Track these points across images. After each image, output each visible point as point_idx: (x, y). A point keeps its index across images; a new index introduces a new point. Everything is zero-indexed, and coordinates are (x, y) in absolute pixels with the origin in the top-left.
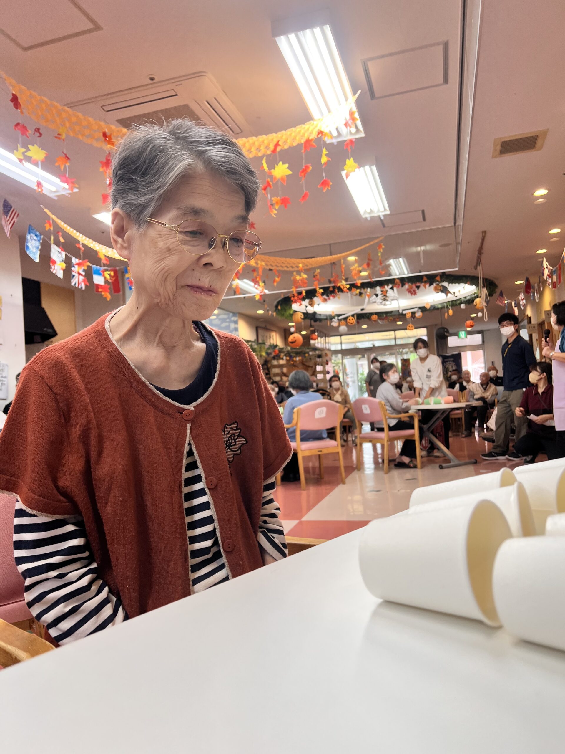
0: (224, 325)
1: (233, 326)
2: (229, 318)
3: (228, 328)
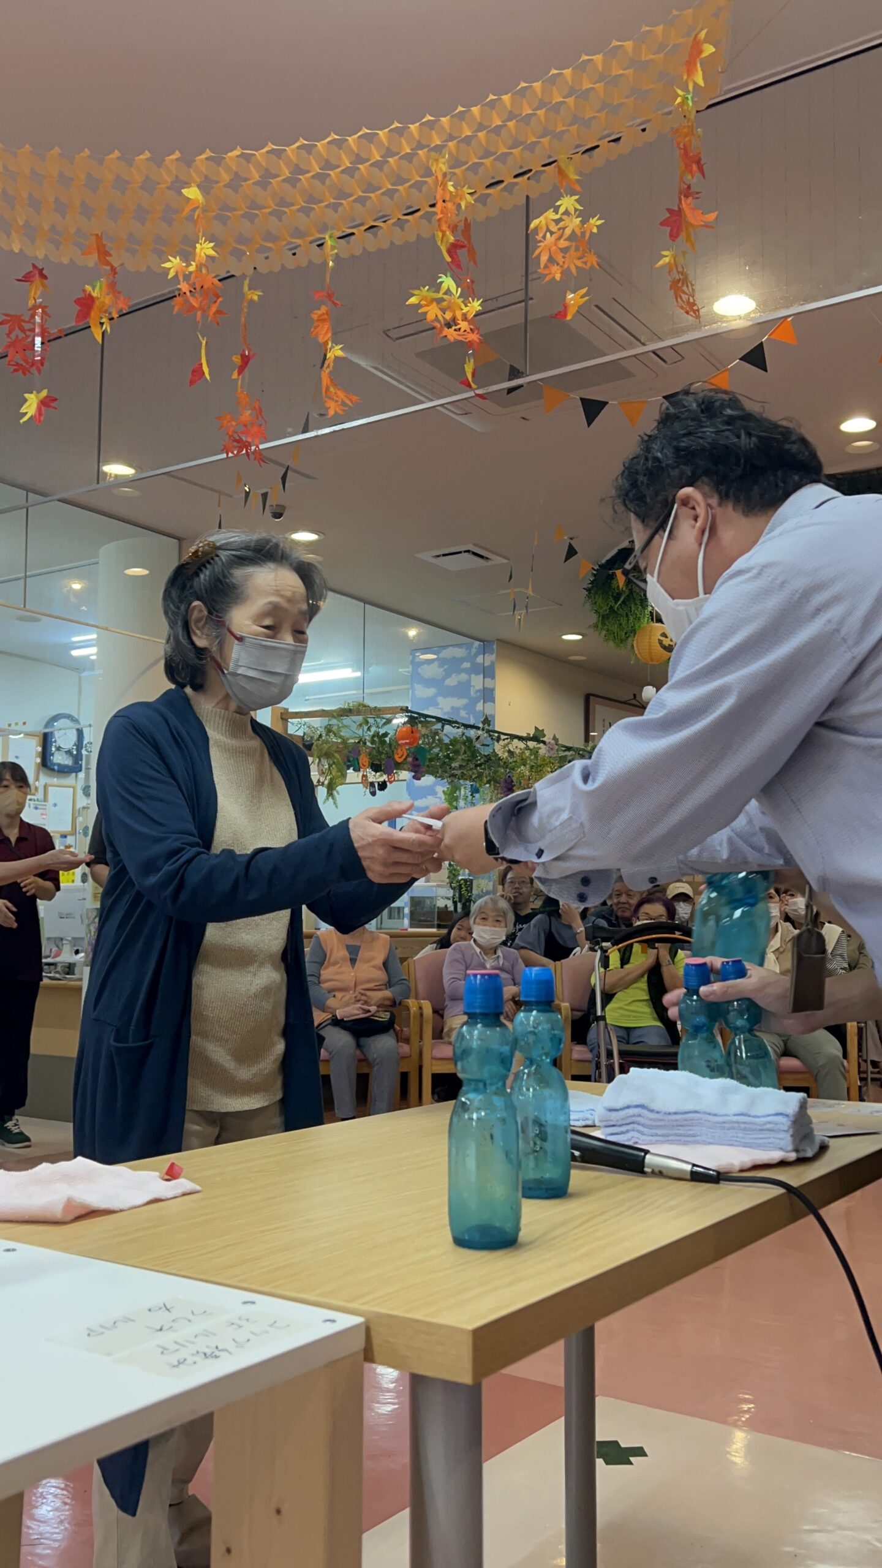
0: (452, 681)
1: (477, 682)
2: (470, 658)
3: (462, 690)
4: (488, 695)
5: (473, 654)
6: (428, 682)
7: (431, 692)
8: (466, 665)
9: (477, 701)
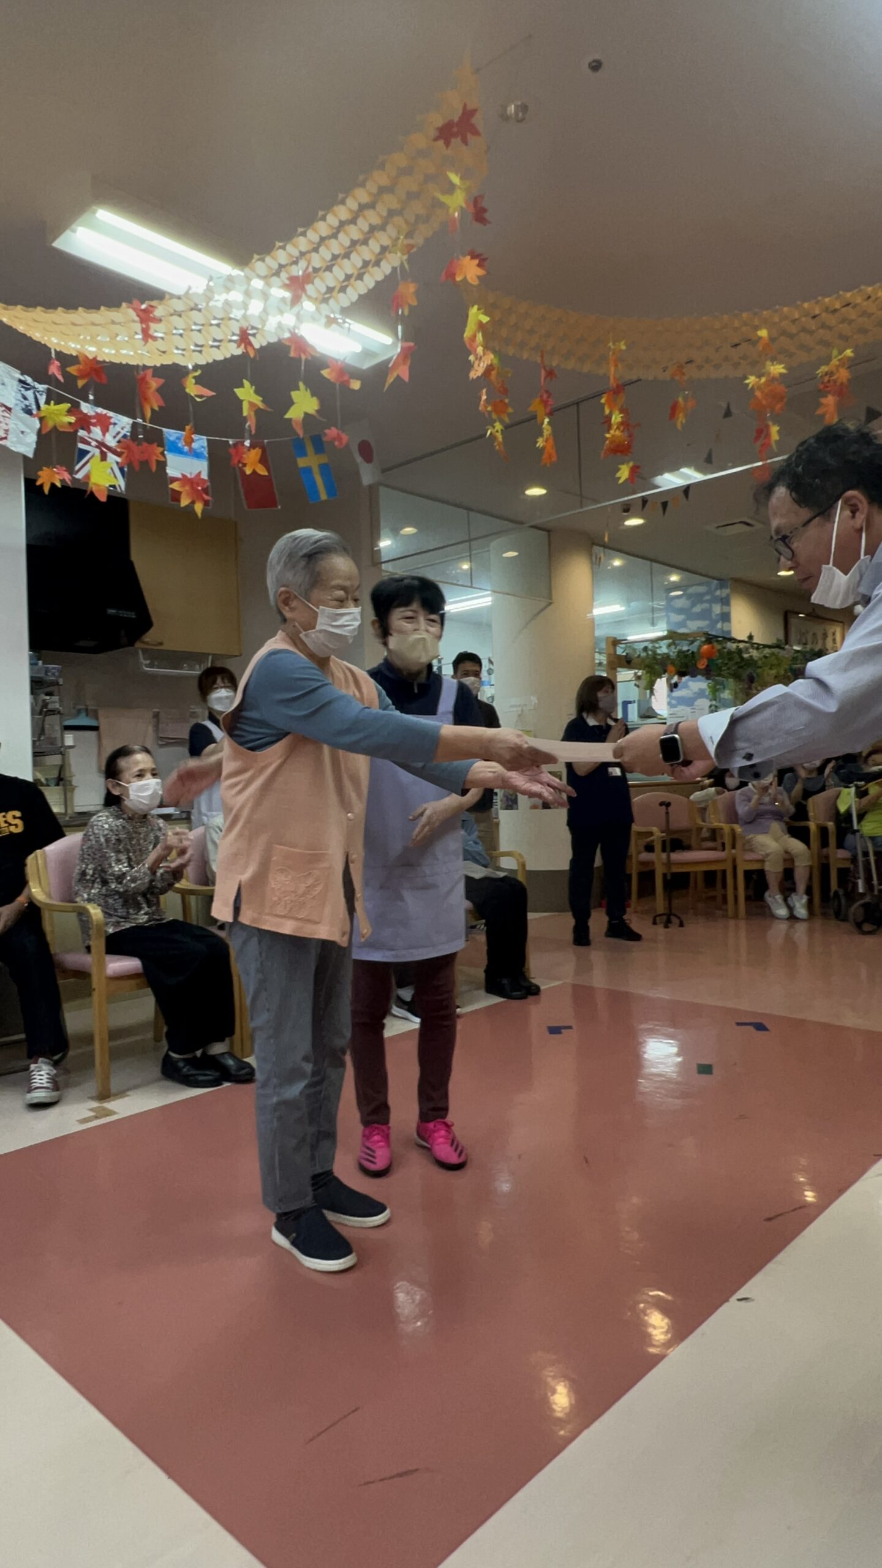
0: (697, 609)
1: (717, 609)
2: (709, 592)
3: (705, 615)
4: (726, 617)
5: (713, 589)
6: (680, 611)
7: (681, 617)
8: (708, 597)
9: (717, 622)
